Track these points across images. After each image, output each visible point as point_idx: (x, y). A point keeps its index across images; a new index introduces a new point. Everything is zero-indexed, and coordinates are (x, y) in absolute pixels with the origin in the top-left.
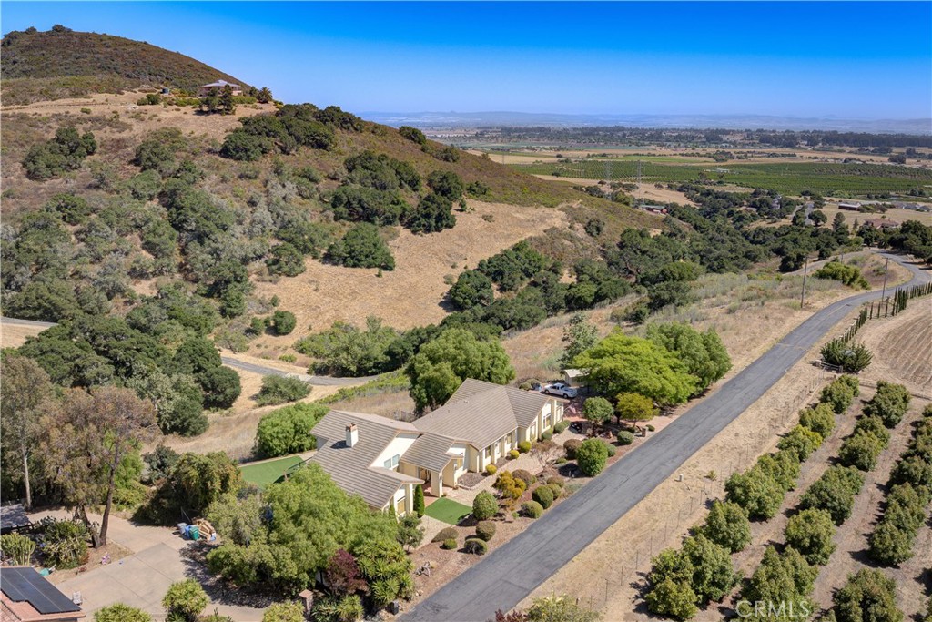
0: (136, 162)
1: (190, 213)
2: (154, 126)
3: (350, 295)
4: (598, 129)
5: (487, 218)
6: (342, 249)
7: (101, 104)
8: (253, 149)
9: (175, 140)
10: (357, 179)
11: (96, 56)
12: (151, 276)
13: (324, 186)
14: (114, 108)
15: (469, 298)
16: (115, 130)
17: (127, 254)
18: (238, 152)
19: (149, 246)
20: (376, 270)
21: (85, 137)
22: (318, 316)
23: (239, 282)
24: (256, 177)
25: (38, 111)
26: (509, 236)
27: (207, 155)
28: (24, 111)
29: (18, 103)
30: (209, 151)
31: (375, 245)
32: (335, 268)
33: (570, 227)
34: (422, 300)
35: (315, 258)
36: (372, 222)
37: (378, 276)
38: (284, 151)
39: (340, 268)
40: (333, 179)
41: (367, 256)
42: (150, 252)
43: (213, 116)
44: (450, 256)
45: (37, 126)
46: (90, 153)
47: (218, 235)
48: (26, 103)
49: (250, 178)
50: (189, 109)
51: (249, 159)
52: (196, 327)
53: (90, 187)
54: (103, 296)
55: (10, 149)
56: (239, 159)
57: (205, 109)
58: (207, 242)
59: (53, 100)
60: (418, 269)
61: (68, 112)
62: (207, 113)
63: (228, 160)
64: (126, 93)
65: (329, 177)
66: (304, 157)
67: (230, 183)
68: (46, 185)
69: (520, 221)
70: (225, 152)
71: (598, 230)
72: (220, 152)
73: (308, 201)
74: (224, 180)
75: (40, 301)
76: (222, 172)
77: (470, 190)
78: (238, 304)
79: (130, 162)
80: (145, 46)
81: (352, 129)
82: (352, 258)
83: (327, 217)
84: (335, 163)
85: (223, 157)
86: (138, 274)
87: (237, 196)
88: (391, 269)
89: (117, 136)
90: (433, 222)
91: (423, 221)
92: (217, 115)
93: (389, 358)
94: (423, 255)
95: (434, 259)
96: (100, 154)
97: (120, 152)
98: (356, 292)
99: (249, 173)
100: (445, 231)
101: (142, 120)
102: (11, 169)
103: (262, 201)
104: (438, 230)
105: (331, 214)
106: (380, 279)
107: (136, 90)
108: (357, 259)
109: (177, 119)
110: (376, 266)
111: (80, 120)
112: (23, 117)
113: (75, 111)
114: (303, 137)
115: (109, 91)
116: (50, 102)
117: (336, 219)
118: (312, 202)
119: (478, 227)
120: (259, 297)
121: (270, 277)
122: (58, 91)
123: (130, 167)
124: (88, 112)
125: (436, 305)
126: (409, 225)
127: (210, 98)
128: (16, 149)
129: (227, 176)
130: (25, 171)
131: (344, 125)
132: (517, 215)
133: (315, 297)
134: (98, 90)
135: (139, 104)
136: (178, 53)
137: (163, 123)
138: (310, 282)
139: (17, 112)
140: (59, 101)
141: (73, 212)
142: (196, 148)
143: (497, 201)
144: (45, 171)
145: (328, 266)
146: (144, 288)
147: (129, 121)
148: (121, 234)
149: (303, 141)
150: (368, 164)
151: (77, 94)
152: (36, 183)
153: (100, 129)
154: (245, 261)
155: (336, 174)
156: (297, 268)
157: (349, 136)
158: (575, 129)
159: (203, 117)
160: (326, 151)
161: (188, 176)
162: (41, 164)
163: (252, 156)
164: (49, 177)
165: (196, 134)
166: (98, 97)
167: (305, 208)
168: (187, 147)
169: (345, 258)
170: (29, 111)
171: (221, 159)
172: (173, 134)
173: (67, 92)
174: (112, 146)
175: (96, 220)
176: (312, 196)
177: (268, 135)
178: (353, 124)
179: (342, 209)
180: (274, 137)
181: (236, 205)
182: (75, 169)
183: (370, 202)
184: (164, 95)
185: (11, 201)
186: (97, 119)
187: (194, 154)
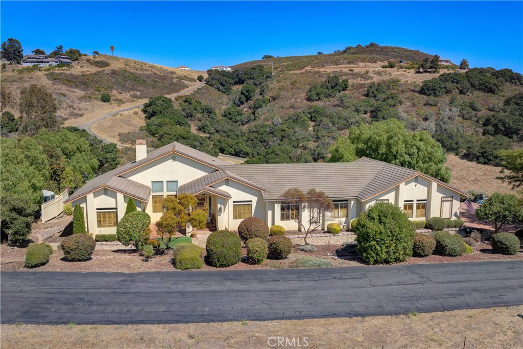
0: (367, 95)
2: (386, 78)
3: (473, 181)
6: (476, 150)
7: (361, 67)
10: (509, 110)
13: (483, 113)
14: (367, 69)
18: (429, 91)
20: (500, 169)
21: (343, 81)
24: (435, 105)
25: (326, 70)
28: (319, 70)
29: (319, 67)
30: (413, 91)
32: (470, 163)
35: (456, 155)
36: (511, 138)
37: (501, 172)
38: (462, 92)
39: (474, 164)
40: (492, 110)
43: (424, 74)
45: (322, 77)
46: (344, 90)
48: (322, 66)
49: (431, 105)
50: (413, 71)
51: (435, 95)
55: (304, 87)
57: (421, 70)
59: (337, 65)
61: (341, 71)
62: (422, 73)
63: (422, 95)
64: (378, 62)
65: (488, 109)
66: (477, 97)
67: (417, 107)
68: (313, 104)
70: (422, 92)
72: (419, 91)
73: (467, 121)
74: (414, 105)
76: (414, 101)
79: (363, 95)
81: (518, 83)
82: (484, 157)
83: (477, 132)
85: (420, 94)
87: (418, 114)
89: (363, 82)
92: (428, 74)
98: (479, 180)
101: (381, 75)
102: (300, 96)
103: (433, 118)
105: (481, 130)
107: (386, 62)
108: (488, 159)
109: (401, 75)
111: (345, 74)
112: (317, 72)
113: (346, 70)
114: (477, 84)
115: (369, 62)
116: (335, 66)
117: (484, 134)
118: (469, 123)
122: (341, 61)
123: (362, 97)
124: (352, 71)
127: (425, 63)
128: (307, 87)
130: (306, 97)
131: (513, 81)
134: (363, 61)
135: (383, 68)
140: (340, 66)
141: (316, 115)
142: (405, 88)
144: (315, 97)
145: (465, 161)
147: (372, 75)
148: (339, 129)
149: (478, 87)
151: (351, 62)
153: (355, 79)
155: (494, 107)
160: (492, 95)
161: (390, 101)
162: (314, 93)
163: (438, 94)
164: (317, 100)
165: (409, 82)
166: (362, 64)
167: (462, 124)
168: (400, 88)
169: (479, 156)
170: (322, 70)
171: (417, 95)
172: (395, 82)
173: (346, 62)
174: (358, 87)
175: (325, 120)
176: (470, 119)
177: (453, 82)
178: (519, 81)
179: (490, 128)
180: (457, 83)
181: (415, 119)
182: (333, 97)
183: (511, 124)
184: (401, 64)
185: (292, 110)
186: (355, 74)
187: (402, 92)
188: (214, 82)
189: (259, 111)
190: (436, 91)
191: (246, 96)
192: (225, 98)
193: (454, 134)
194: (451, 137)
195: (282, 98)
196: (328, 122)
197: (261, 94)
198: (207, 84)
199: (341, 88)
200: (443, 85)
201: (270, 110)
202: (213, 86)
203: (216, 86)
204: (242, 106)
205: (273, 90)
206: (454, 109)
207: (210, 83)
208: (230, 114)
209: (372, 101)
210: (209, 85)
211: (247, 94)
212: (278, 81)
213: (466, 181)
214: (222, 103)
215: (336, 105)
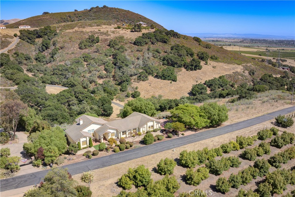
0: (109, 45)
1: (119, 61)
2: (117, 35)
3: (160, 88)
4: (285, 41)
5: (213, 67)
6: (160, 74)
7: (104, 28)
8: (143, 43)
9: (121, 39)
10: (173, 53)
11: (113, 14)
12: (104, 78)
13: (162, 54)
14: (107, 30)
15: (197, 92)
16: (106, 36)
17: (99, 71)
18: (138, 43)
19: (106, 70)
20: (170, 81)
21: (97, 38)
22: (148, 94)
23: (127, 82)
24: (142, 51)
25: (87, 30)
26: (219, 73)
27: (129, 44)
28: (82, 30)
29: (82, 28)
30: (131, 43)
31: (171, 73)
32: (158, 80)
33: (243, 72)
34: (183, 91)
35: (152, 76)
36: (174, 66)
37: (171, 83)
38: (152, 43)
39: (160, 80)
40: (166, 52)
41: (169, 77)
42: (106, 71)
43: (135, 32)
44: (197, 78)
45: (85, 34)
46: (97, 42)
47: (125, 68)
48: (84, 28)
49: (140, 51)
50: (129, 30)
51: (141, 46)
52: (111, 93)
53: (95, 52)
54: (89, 83)
56: (138, 45)
57: (133, 30)
58: (121, 69)
59: (91, 27)
60: (185, 82)
61: (94, 31)
62: (134, 32)
63: (135, 46)
64: (112, 25)
65: (164, 52)
66: (159, 45)
67: (133, 52)
68: (83, 51)
69: (226, 69)
70: (135, 44)
71: (253, 74)
72: (133, 43)
73: (155, 59)
74: (132, 52)
75: (71, 82)
76: (132, 49)
77: (211, 58)
78: (125, 88)
79: (107, 45)
80: (128, 12)
82: (164, 77)
83: (160, 64)
84: (167, 47)
85: (134, 45)
86: (100, 77)
87: (134, 56)
88: (176, 81)
89: (106, 38)
90: (193, 67)
91: (190, 67)
92: (136, 32)
93: (160, 108)
94: (188, 78)
95: (191, 79)
96: (100, 43)
97: (105, 42)
98: (162, 87)
99: (139, 50)
100: (198, 70)
101: (114, 33)
102: (75, 46)
103: (141, 58)
104: (195, 70)
105: (162, 63)
106: (171, 84)
107: (115, 25)
109: (124, 33)
110: (171, 80)
111: (97, 33)
112: (82, 32)
113: (97, 30)
114: (159, 39)
115: (108, 25)
116: (90, 28)
117: (163, 65)
118: (157, 59)
119: (210, 70)
120: (133, 86)
121: (138, 81)
122: (93, 25)
123: (107, 47)
124: (100, 31)
125: (187, 93)
126: (186, 68)
127: (135, 27)
128: (78, 41)
129: (133, 50)
130: (79, 47)
132: (225, 67)
133: (149, 88)
134: (104, 24)
135: (115, 29)
136: (138, 14)
137: (120, 34)
138: (149, 83)
139: (81, 30)
140: (93, 27)
141: (87, 59)
142: (127, 42)
143: (220, 62)
144: (84, 47)
145: (156, 79)
146: (101, 81)
147: (110, 34)
148: (99, 66)
149: (159, 41)
150: (177, 48)
151: (98, 25)
152: (81, 50)
153: (102, 36)
154: (131, 76)
155: (166, 51)
156: (146, 79)
157: (175, 39)
158: (276, 40)
159: (132, 33)
160: (166, 44)
161: (121, 50)
162: (83, 45)
163: (142, 45)
164: (85, 49)
165: (128, 38)
166: (104, 26)
167: (154, 61)
168: (125, 41)
169: (161, 77)
170: (84, 30)
171: (133, 45)
172: (122, 38)
173: (96, 25)
174: (104, 40)
175: (92, 61)
176: (157, 57)
177: (148, 38)
178: (177, 36)
179: (165, 62)
180: (150, 39)
181: (133, 59)
182: (93, 47)
183: (174, 60)
184: (123, 26)
185: (73, 55)
186: (102, 33)
187: (126, 43)
188: (24, 38)
189: (56, 56)
190: (141, 44)
191: (46, 47)
192: (33, 47)
193: (151, 67)
194: (149, 68)
195: (66, 48)
196: (94, 63)
197: (54, 45)
198: (20, 39)
199: (96, 41)
200: (144, 40)
201: (61, 55)
202: (24, 40)
203: (26, 40)
204: (44, 52)
205: (60, 43)
206: (150, 54)
207: (22, 38)
208: (39, 58)
209: (113, 49)
210: (22, 39)
211: (46, 45)
212: (61, 37)
213: (157, 88)
214: (32, 51)
215: (95, 51)
